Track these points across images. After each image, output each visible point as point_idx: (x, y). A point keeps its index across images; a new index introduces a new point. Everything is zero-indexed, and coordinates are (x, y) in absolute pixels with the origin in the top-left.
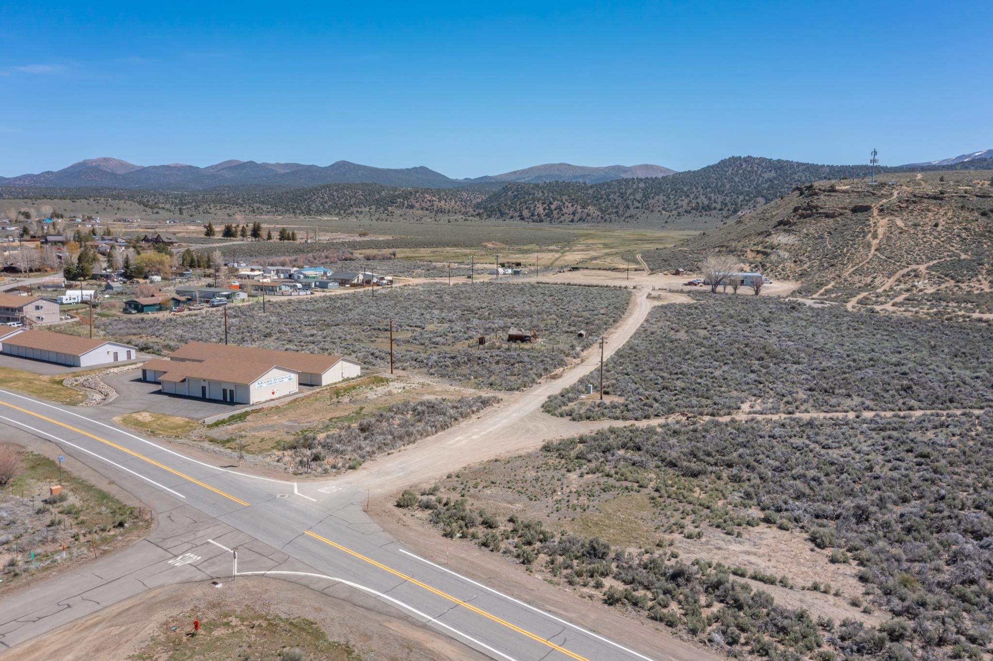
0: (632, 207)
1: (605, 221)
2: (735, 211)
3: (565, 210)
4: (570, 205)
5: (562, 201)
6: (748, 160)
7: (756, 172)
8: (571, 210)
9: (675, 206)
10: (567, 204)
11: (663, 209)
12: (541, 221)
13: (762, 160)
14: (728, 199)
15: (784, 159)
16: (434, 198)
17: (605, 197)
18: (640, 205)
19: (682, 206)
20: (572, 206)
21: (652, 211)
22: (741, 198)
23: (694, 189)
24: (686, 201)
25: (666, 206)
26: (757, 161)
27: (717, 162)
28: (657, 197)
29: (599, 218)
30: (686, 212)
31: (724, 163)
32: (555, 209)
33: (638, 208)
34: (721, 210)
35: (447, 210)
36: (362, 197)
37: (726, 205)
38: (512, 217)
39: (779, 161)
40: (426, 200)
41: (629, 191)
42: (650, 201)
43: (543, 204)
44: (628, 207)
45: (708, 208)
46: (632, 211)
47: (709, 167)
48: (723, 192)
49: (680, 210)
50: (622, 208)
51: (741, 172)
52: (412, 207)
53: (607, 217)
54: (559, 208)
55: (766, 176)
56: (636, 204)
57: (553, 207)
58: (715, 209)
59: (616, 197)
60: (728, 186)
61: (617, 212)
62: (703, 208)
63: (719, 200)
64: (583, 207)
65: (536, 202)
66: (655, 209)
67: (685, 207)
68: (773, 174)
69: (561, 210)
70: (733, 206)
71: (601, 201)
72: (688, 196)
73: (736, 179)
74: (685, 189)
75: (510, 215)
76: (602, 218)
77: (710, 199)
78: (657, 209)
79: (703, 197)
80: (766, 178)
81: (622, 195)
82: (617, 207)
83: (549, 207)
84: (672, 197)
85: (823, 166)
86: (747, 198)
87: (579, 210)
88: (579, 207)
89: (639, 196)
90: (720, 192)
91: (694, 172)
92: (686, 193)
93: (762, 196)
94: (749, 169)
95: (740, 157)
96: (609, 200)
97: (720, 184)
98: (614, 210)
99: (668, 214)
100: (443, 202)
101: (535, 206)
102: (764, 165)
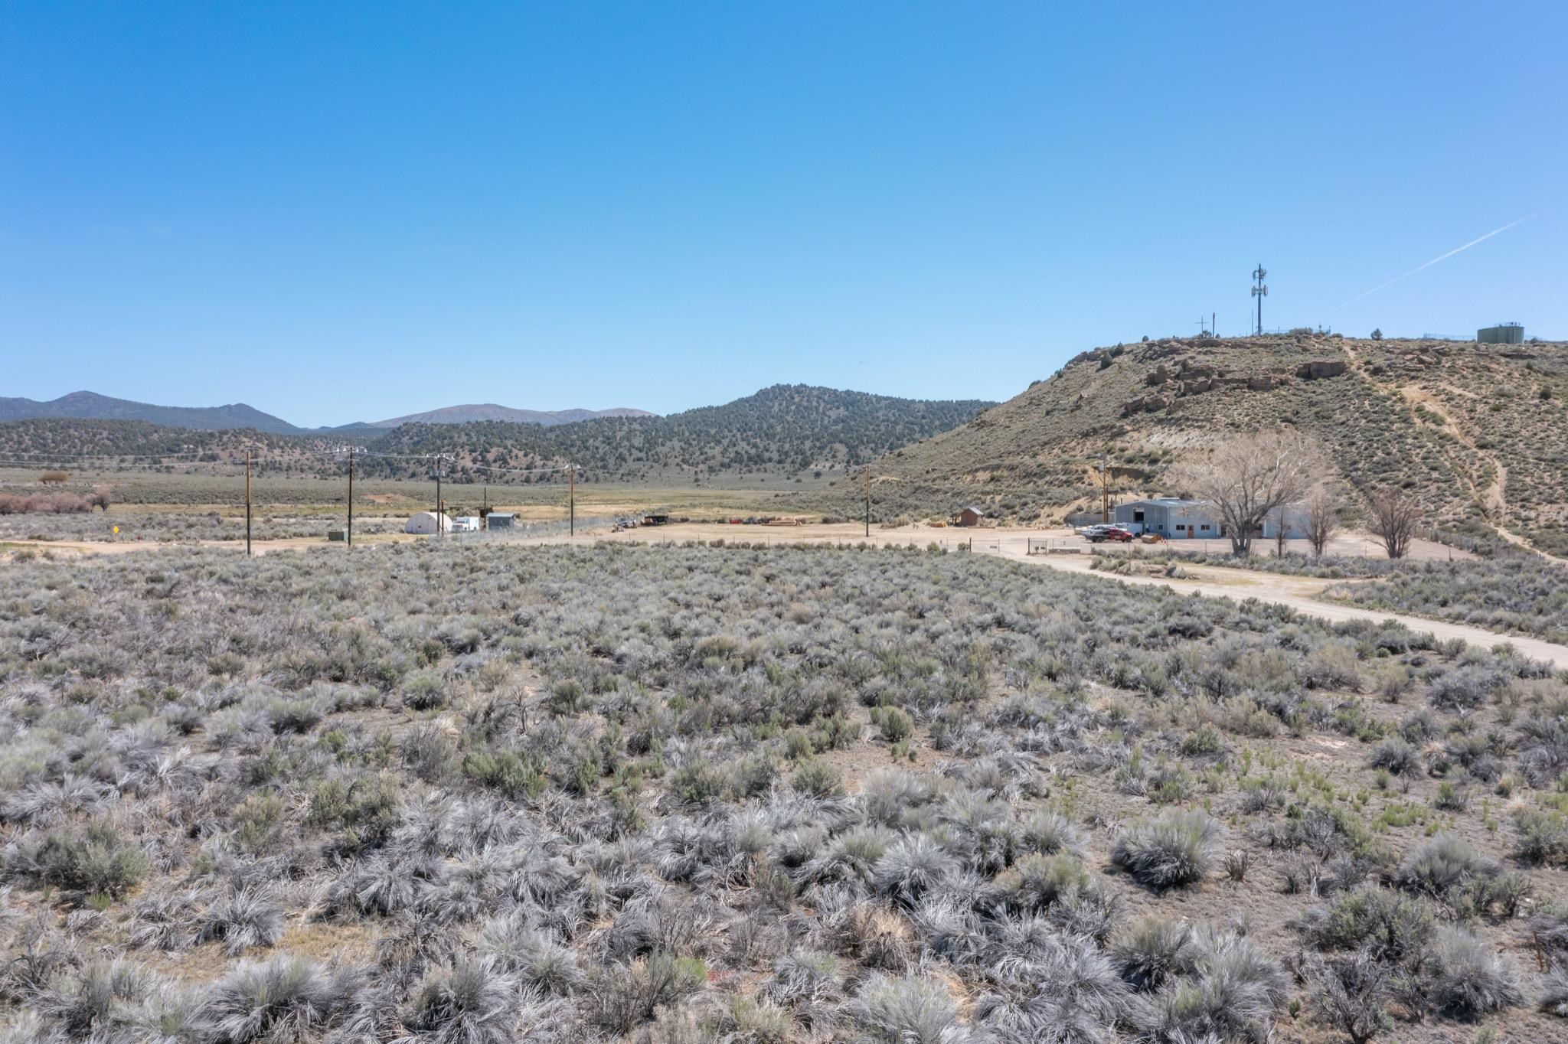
0: (630, 460)
1: (587, 480)
2: (805, 464)
3: (512, 463)
4: (521, 454)
5: (506, 447)
6: (802, 389)
7: (817, 408)
8: (524, 461)
9: (702, 457)
10: (515, 451)
11: (683, 461)
12: (470, 481)
13: (823, 391)
14: (787, 446)
15: (856, 390)
16: (259, 445)
17: (579, 443)
18: (643, 455)
19: (714, 457)
20: (526, 455)
21: (666, 465)
22: (808, 444)
23: (726, 433)
24: (718, 450)
25: (687, 456)
26: (815, 393)
27: (753, 393)
28: (669, 444)
29: (576, 477)
30: (722, 465)
31: (763, 394)
32: (495, 461)
33: (639, 459)
34: (780, 462)
35: (285, 466)
36: (108, 443)
37: (786, 453)
38: (413, 475)
39: (848, 392)
40: (242, 447)
41: (619, 435)
42: (659, 449)
43: (471, 451)
44: (622, 458)
45: (758, 460)
46: (635, 466)
47: (741, 400)
48: (774, 436)
49: (712, 463)
50: (611, 462)
51: (793, 408)
52: (213, 458)
53: (590, 474)
54: (503, 460)
55: (833, 414)
56: (636, 454)
57: (490, 457)
58: (770, 460)
59: (597, 444)
60: (779, 429)
61: (604, 467)
62: (750, 459)
63: (773, 447)
64: (546, 458)
65: (458, 449)
66: (669, 461)
67: (719, 458)
68: (842, 412)
69: (505, 462)
70: (800, 457)
71: (574, 450)
72: (719, 442)
73: (789, 418)
74: (713, 432)
75: (410, 471)
76: (581, 476)
77: (755, 446)
78: (672, 461)
79: (744, 444)
80: (834, 417)
81: (608, 441)
82: (603, 459)
83: (484, 458)
84: (694, 443)
85: (913, 401)
86: (818, 444)
87: (539, 462)
88: (538, 458)
89: (638, 441)
90: (770, 436)
91: (718, 408)
92: (714, 437)
93: (841, 442)
94: (805, 404)
95: (789, 386)
96: (588, 449)
97: (765, 426)
98: (600, 464)
99: (693, 469)
100: (277, 451)
101: (457, 455)
102: (826, 397)
